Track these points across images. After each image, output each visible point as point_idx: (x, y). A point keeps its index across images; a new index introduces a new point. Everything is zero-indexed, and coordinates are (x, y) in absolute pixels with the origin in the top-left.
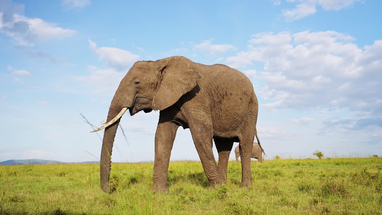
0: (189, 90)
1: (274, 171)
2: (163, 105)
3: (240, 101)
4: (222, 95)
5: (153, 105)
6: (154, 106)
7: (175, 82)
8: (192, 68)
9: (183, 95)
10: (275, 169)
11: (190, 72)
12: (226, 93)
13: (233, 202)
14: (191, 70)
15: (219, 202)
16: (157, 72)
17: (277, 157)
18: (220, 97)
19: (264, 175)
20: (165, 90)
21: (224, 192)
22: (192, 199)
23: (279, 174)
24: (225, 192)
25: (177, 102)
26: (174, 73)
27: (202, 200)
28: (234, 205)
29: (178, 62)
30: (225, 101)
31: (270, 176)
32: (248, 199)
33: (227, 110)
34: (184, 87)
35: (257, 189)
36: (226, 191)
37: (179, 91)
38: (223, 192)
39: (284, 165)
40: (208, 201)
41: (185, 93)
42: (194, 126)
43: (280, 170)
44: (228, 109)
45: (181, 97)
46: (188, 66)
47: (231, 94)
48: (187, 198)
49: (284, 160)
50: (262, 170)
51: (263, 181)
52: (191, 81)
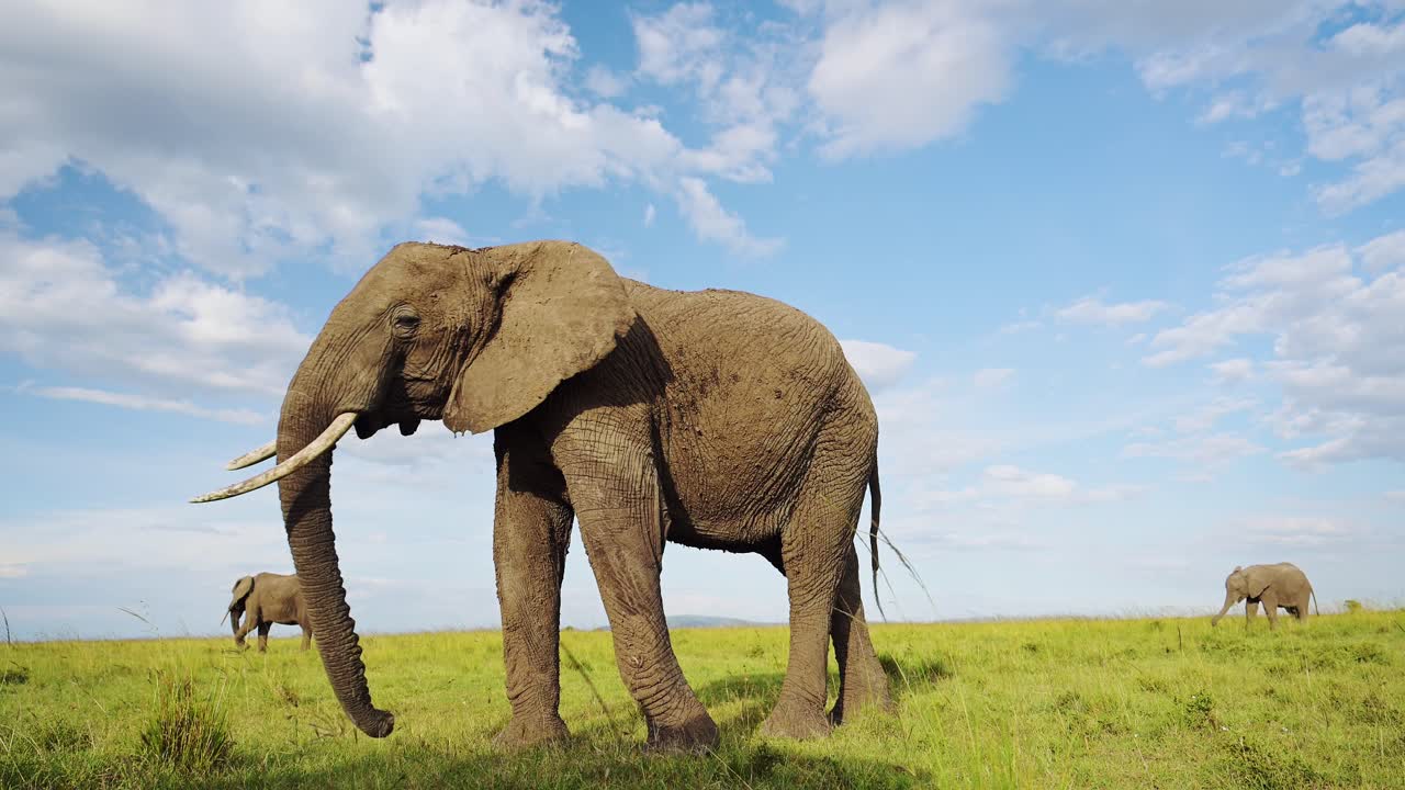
0: (588, 364)
1: (1351, 647)
2: (484, 415)
3: (772, 402)
4: (698, 383)
5: (448, 411)
6: (453, 415)
7: (539, 333)
8: (604, 286)
9: (562, 380)
10: (1358, 641)
11: (599, 298)
12: (714, 374)
13: (1242, 740)
14: (602, 292)
15: (1191, 738)
16: (482, 293)
17: (1353, 605)
18: (691, 386)
19: (1321, 658)
20: (501, 359)
21: (1204, 710)
22: (1108, 727)
23: (1372, 656)
24: (1208, 710)
25: (540, 407)
26: (540, 299)
27: (1138, 732)
28: (1247, 749)
29: (558, 261)
30: (707, 404)
31: (1344, 663)
32: (1282, 731)
33: (721, 437)
34: (569, 353)
35: (1308, 705)
36: (1211, 706)
37: (551, 367)
38: (1200, 708)
39: (1382, 630)
40: (1157, 735)
41: (572, 375)
42: (579, 482)
43: (1373, 646)
44: (725, 432)
45: (557, 388)
46: (592, 278)
47: (735, 377)
48: (1093, 723)
49: (1379, 613)
50: (1312, 643)
51: (1324, 677)
52: (597, 331)
